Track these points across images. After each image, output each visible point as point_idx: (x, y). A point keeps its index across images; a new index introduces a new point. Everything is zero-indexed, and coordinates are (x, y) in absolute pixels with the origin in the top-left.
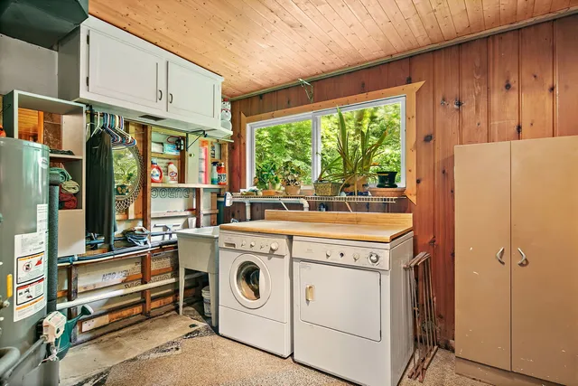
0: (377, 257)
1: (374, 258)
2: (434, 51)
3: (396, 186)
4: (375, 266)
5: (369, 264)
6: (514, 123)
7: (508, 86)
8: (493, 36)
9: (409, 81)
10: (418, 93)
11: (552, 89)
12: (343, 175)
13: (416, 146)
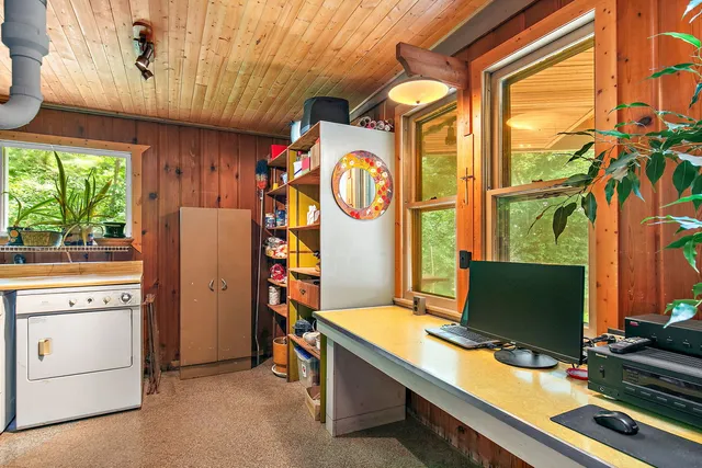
0: (129, 296)
1: (126, 297)
2: (158, 123)
3: (124, 236)
4: (128, 304)
5: (122, 304)
6: (217, 195)
7: (213, 168)
8: (204, 129)
9: (135, 141)
10: (145, 154)
11: (237, 177)
12: (60, 223)
13: (142, 201)
